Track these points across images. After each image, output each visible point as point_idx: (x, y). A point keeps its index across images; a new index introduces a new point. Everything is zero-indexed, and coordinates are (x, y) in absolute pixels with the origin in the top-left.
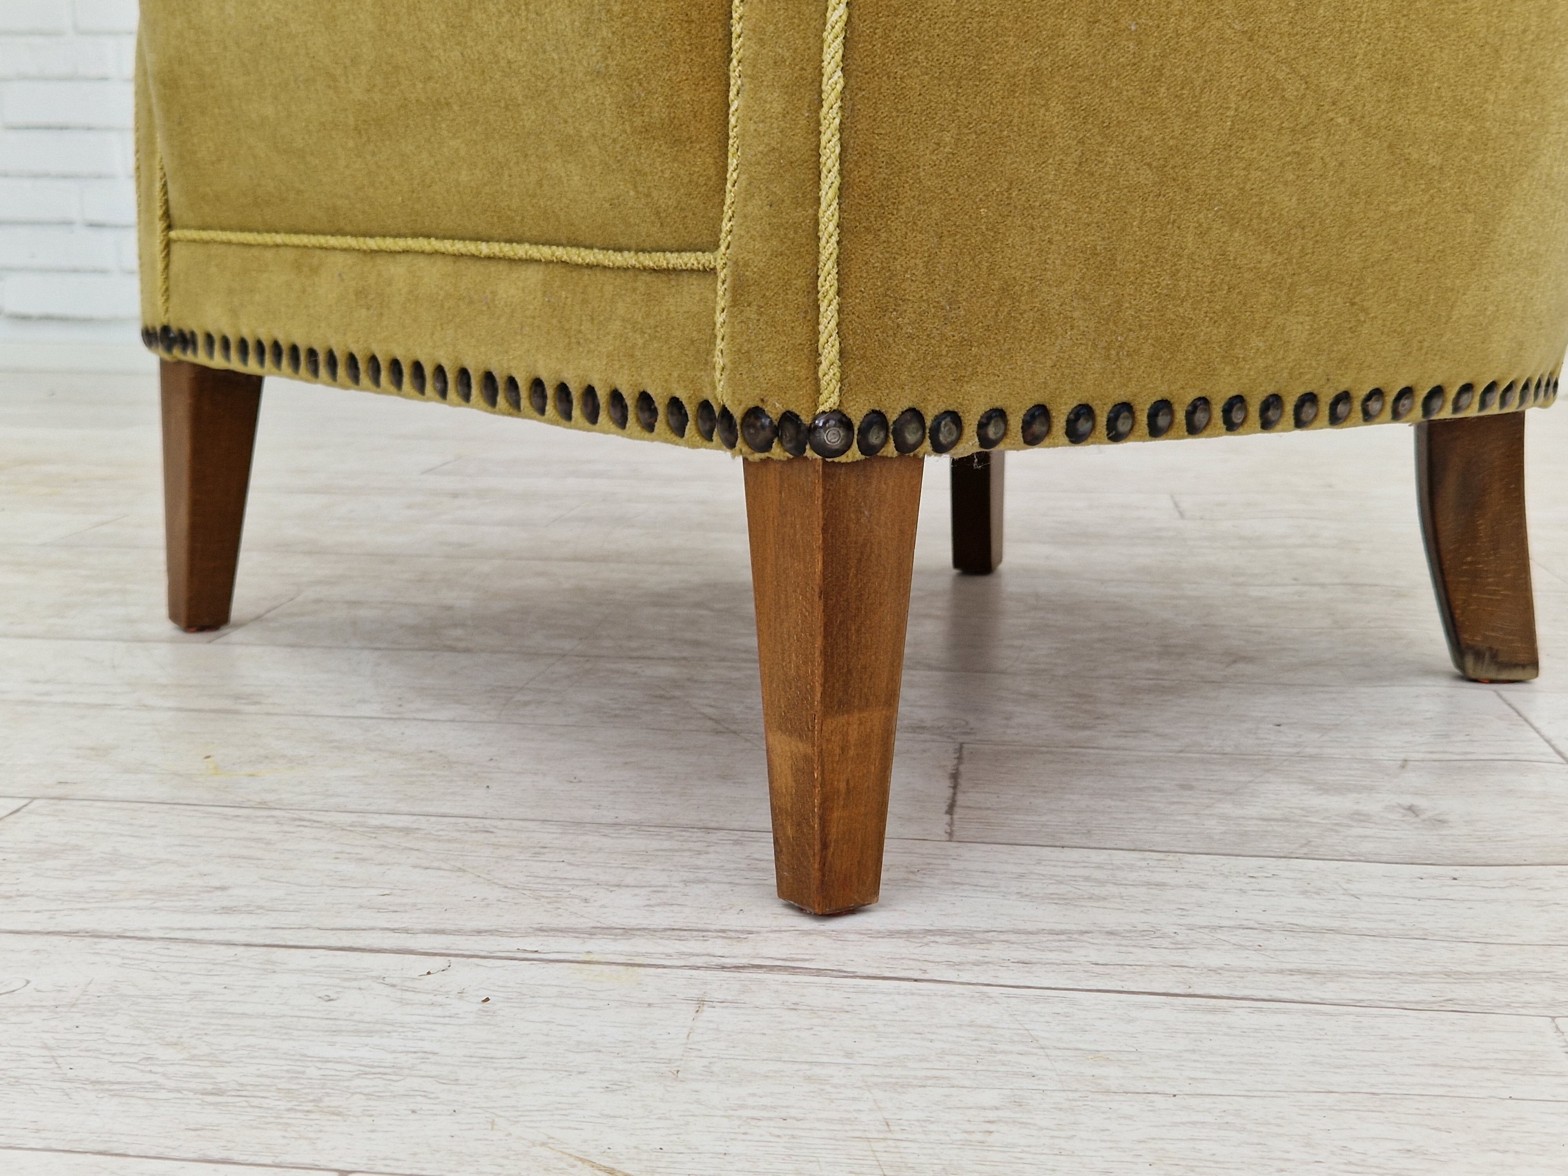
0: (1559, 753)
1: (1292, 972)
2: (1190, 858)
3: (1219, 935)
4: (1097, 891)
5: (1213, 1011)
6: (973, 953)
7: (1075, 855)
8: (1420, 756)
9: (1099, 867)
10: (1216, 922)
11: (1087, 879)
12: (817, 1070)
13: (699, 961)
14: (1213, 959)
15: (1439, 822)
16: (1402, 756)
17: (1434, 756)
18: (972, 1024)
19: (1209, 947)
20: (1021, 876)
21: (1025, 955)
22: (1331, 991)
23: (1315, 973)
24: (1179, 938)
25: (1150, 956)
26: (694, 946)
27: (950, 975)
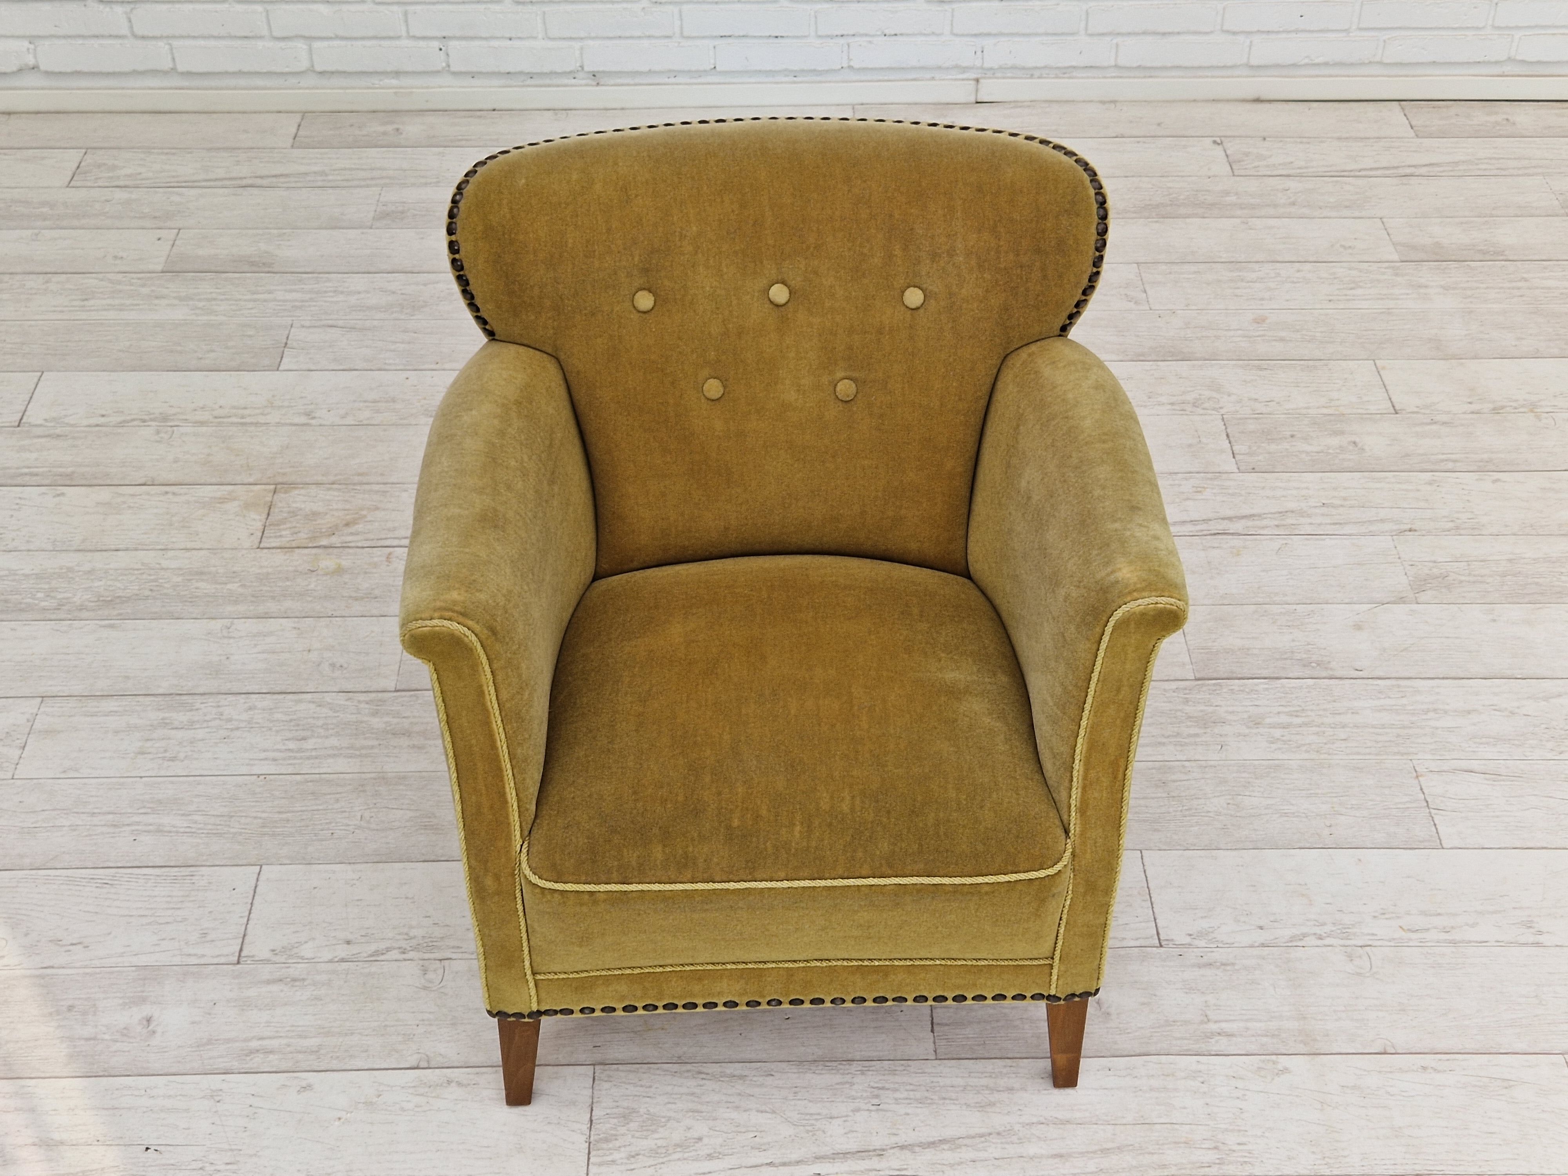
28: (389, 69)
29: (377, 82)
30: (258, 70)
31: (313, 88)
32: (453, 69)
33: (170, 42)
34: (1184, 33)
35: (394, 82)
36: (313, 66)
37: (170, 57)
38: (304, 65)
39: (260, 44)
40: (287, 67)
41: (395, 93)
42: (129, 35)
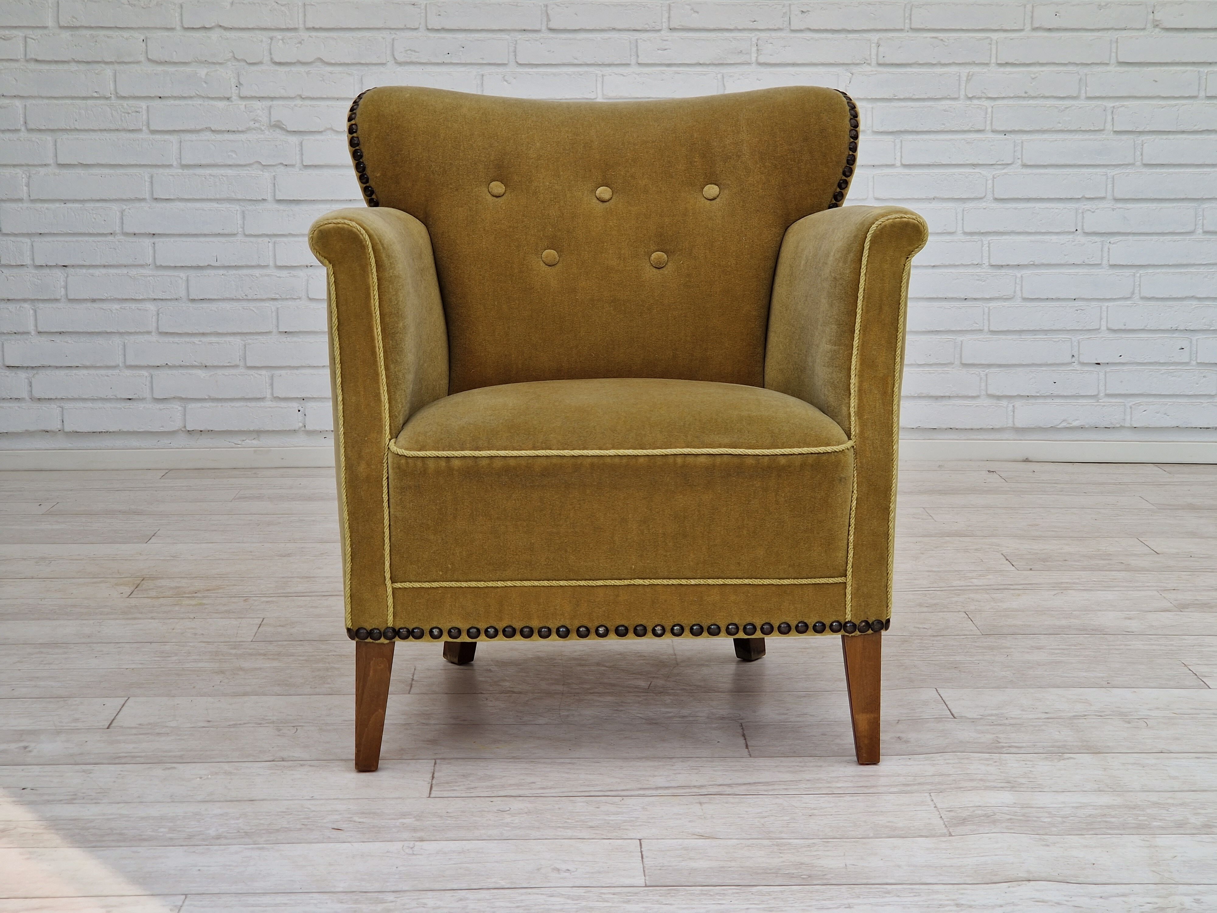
0: (952, 715)
1: (861, 787)
2: (829, 758)
3: (839, 779)
4: (801, 769)
5: (840, 797)
6: (770, 788)
7: (792, 759)
8: (904, 718)
9: (800, 762)
10: (838, 776)
11: (797, 766)
12: (740, 815)
13: (694, 794)
14: (839, 785)
15: (907, 742)
16: (898, 719)
17: (910, 718)
18: (776, 804)
19: (837, 782)
20: (776, 766)
21: (785, 787)
22: (871, 791)
23: (867, 787)
24: (828, 780)
25: (821, 785)
26: (688, 790)
27: (766, 793)
28: (251, 429)
29: (240, 442)
30: (136, 429)
31: (182, 448)
32: (308, 428)
33: (62, 404)
34: (954, 397)
35: (255, 442)
36: (185, 427)
37: (60, 418)
38: (177, 424)
39: (141, 406)
40: (162, 427)
41: (255, 451)
42: (27, 398)
